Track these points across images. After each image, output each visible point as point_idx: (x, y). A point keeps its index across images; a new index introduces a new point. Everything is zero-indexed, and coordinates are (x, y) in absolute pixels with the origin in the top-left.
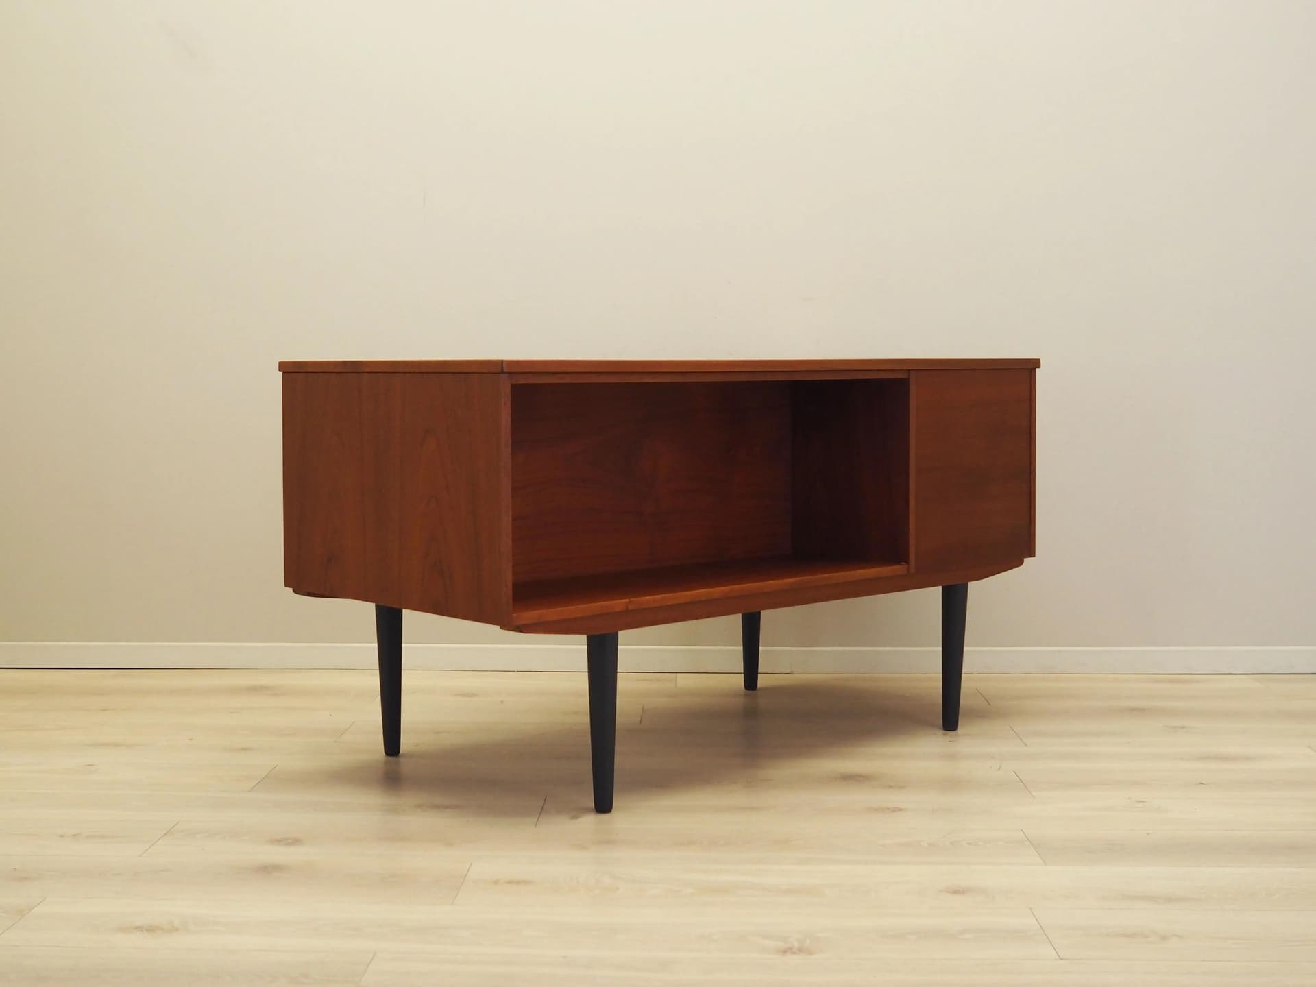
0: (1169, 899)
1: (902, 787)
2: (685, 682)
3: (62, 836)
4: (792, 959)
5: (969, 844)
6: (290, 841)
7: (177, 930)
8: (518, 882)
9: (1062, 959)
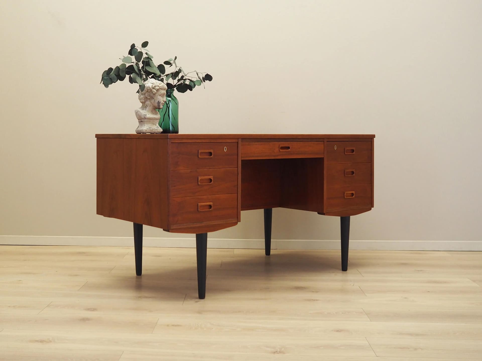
0: (417, 335)
1: (317, 292)
2: (237, 252)
3: (9, 307)
4: (277, 355)
5: (342, 313)
6: (92, 309)
7: (51, 342)
8: (176, 326)
9: (377, 357)
